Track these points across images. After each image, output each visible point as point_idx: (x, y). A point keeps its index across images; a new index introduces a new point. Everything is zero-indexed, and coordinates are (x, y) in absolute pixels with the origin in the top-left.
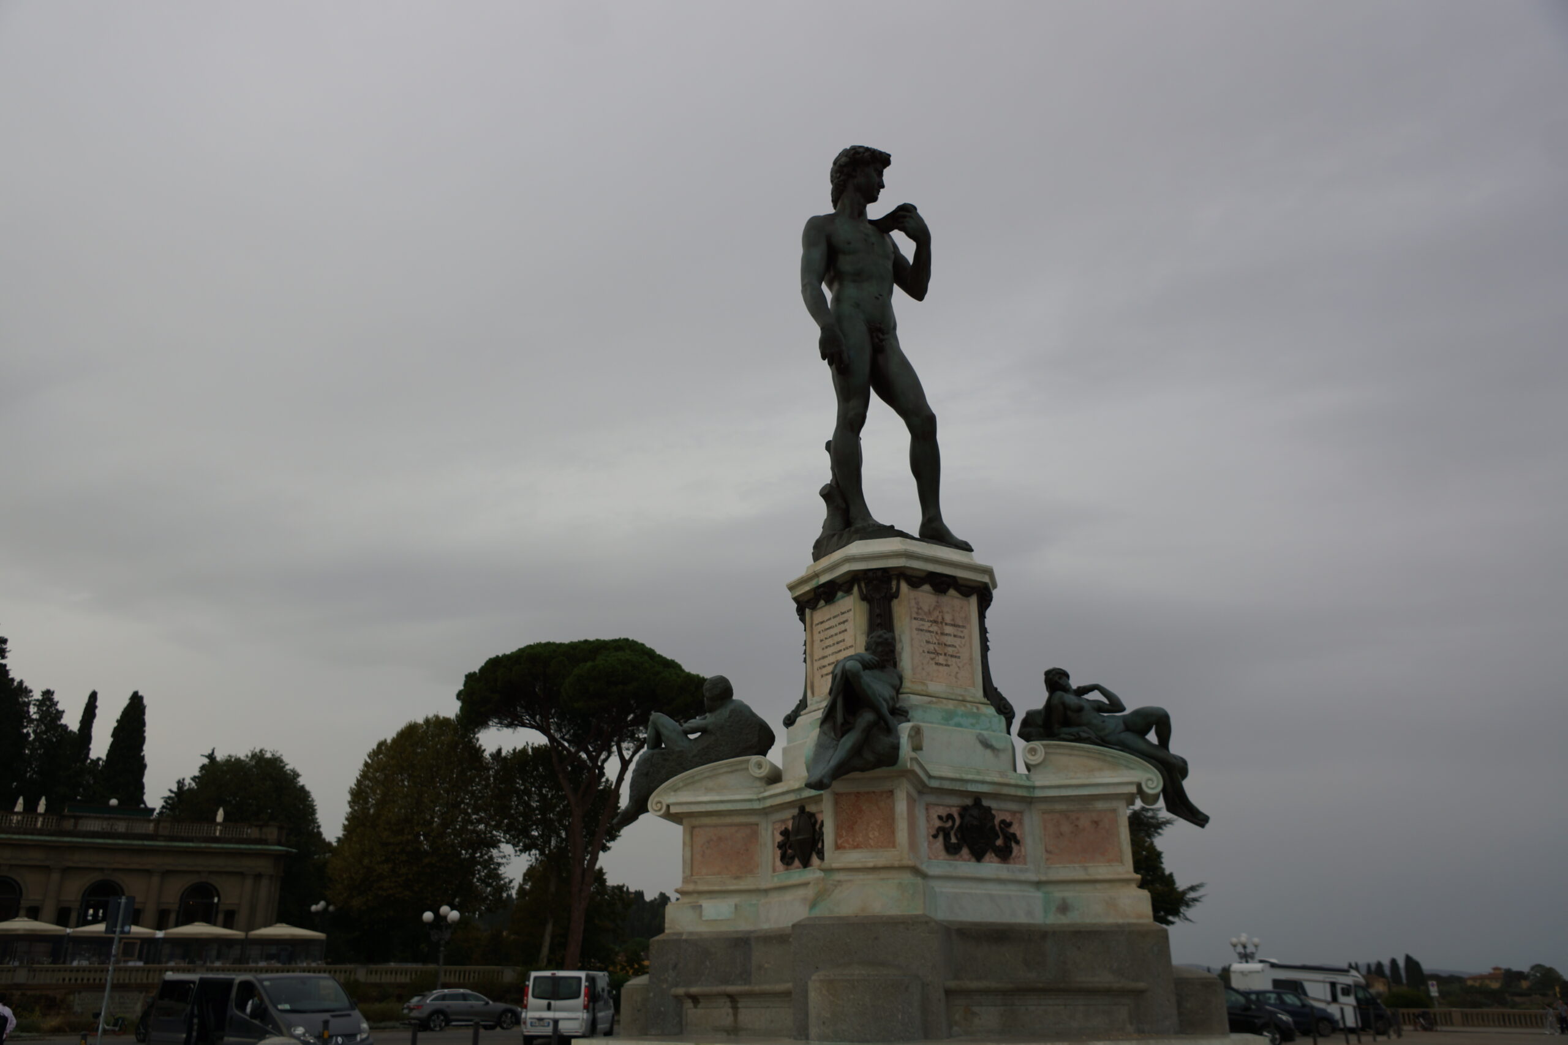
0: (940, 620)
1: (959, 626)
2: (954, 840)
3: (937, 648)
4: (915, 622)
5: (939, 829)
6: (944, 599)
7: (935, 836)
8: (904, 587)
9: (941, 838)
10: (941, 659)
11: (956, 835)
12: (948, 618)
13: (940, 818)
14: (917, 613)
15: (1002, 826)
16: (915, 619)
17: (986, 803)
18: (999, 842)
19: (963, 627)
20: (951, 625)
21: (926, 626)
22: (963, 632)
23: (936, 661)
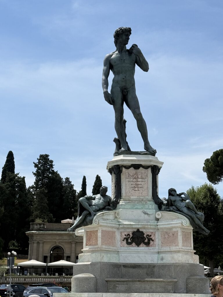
0: (137, 177)
2: (129, 241)
3: (135, 186)
5: (125, 238)
6: (138, 171)
8: (124, 169)
9: (125, 241)
13: (125, 235)
15: (148, 236)
16: (127, 178)
17: (141, 230)
18: (146, 241)
19: (145, 178)
20: (141, 178)
21: (132, 180)
22: (145, 180)
23: (134, 190)
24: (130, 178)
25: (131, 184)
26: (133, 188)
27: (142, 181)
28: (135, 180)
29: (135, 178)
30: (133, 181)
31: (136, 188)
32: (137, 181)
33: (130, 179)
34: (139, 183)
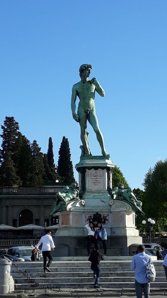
0: (96, 175)
1: (101, 176)
2: (91, 221)
3: (95, 182)
4: (89, 177)
5: (88, 219)
6: (97, 171)
7: (87, 220)
8: (87, 170)
9: (88, 221)
10: (96, 184)
11: (92, 220)
12: (98, 175)
13: (89, 217)
14: (91, 175)
15: (104, 218)
16: (90, 176)
17: (99, 213)
18: (103, 220)
19: (102, 176)
21: (93, 177)
23: (95, 184)
27: (100, 178)
32: (97, 178)
34: (98, 180)
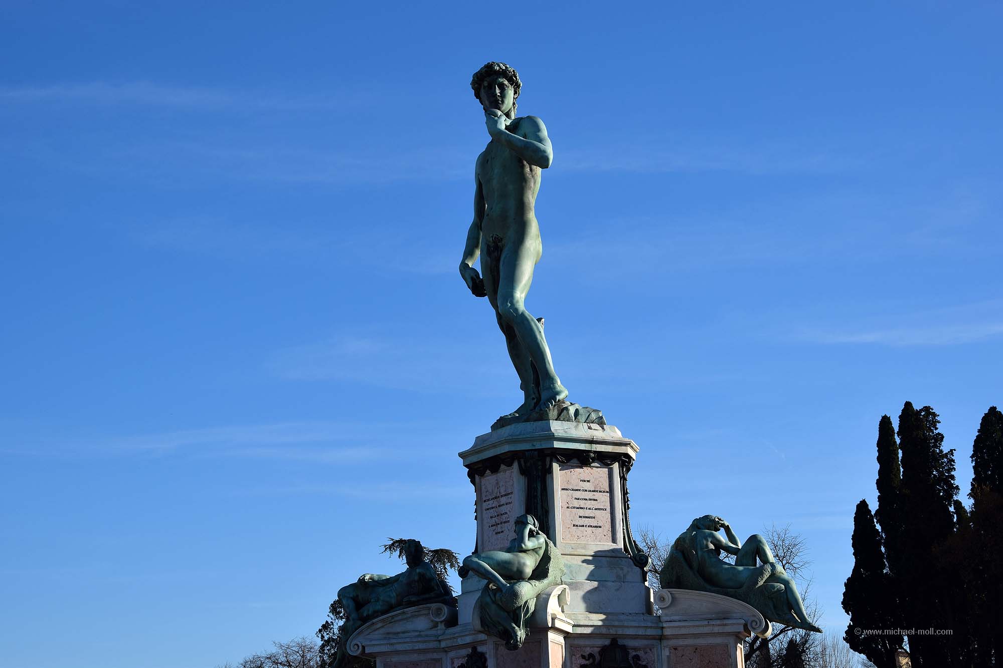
0: (498, 494)
3: (496, 520)
4: (484, 504)
6: (499, 475)
8: (477, 479)
10: (499, 528)
12: (502, 492)
14: (486, 496)
16: (485, 501)
19: (511, 493)
20: (505, 495)
21: (491, 503)
22: (511, 498)
23: (496, 531)
24: (488, 500)
25: (491, 517)
26: (494, 527)
27: (507, 504)
28: (495, 504)
29: (496, 498)
30: (492, 508)
31: (498, 526)
32: (499, 506)
33: (488, 503)
34: (503, 509)
